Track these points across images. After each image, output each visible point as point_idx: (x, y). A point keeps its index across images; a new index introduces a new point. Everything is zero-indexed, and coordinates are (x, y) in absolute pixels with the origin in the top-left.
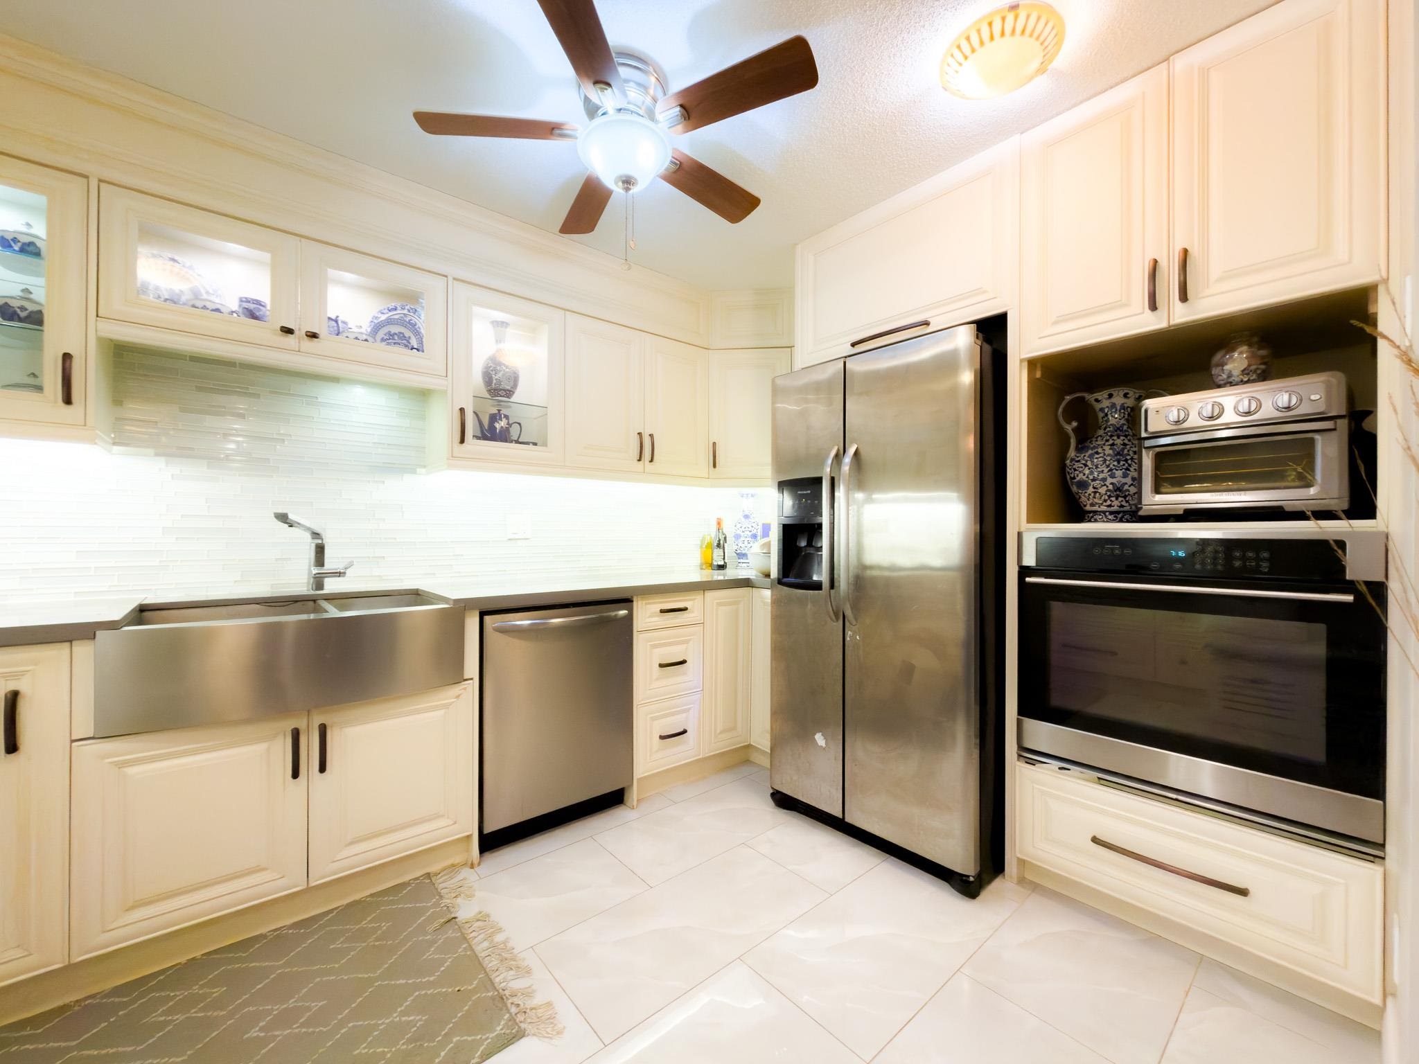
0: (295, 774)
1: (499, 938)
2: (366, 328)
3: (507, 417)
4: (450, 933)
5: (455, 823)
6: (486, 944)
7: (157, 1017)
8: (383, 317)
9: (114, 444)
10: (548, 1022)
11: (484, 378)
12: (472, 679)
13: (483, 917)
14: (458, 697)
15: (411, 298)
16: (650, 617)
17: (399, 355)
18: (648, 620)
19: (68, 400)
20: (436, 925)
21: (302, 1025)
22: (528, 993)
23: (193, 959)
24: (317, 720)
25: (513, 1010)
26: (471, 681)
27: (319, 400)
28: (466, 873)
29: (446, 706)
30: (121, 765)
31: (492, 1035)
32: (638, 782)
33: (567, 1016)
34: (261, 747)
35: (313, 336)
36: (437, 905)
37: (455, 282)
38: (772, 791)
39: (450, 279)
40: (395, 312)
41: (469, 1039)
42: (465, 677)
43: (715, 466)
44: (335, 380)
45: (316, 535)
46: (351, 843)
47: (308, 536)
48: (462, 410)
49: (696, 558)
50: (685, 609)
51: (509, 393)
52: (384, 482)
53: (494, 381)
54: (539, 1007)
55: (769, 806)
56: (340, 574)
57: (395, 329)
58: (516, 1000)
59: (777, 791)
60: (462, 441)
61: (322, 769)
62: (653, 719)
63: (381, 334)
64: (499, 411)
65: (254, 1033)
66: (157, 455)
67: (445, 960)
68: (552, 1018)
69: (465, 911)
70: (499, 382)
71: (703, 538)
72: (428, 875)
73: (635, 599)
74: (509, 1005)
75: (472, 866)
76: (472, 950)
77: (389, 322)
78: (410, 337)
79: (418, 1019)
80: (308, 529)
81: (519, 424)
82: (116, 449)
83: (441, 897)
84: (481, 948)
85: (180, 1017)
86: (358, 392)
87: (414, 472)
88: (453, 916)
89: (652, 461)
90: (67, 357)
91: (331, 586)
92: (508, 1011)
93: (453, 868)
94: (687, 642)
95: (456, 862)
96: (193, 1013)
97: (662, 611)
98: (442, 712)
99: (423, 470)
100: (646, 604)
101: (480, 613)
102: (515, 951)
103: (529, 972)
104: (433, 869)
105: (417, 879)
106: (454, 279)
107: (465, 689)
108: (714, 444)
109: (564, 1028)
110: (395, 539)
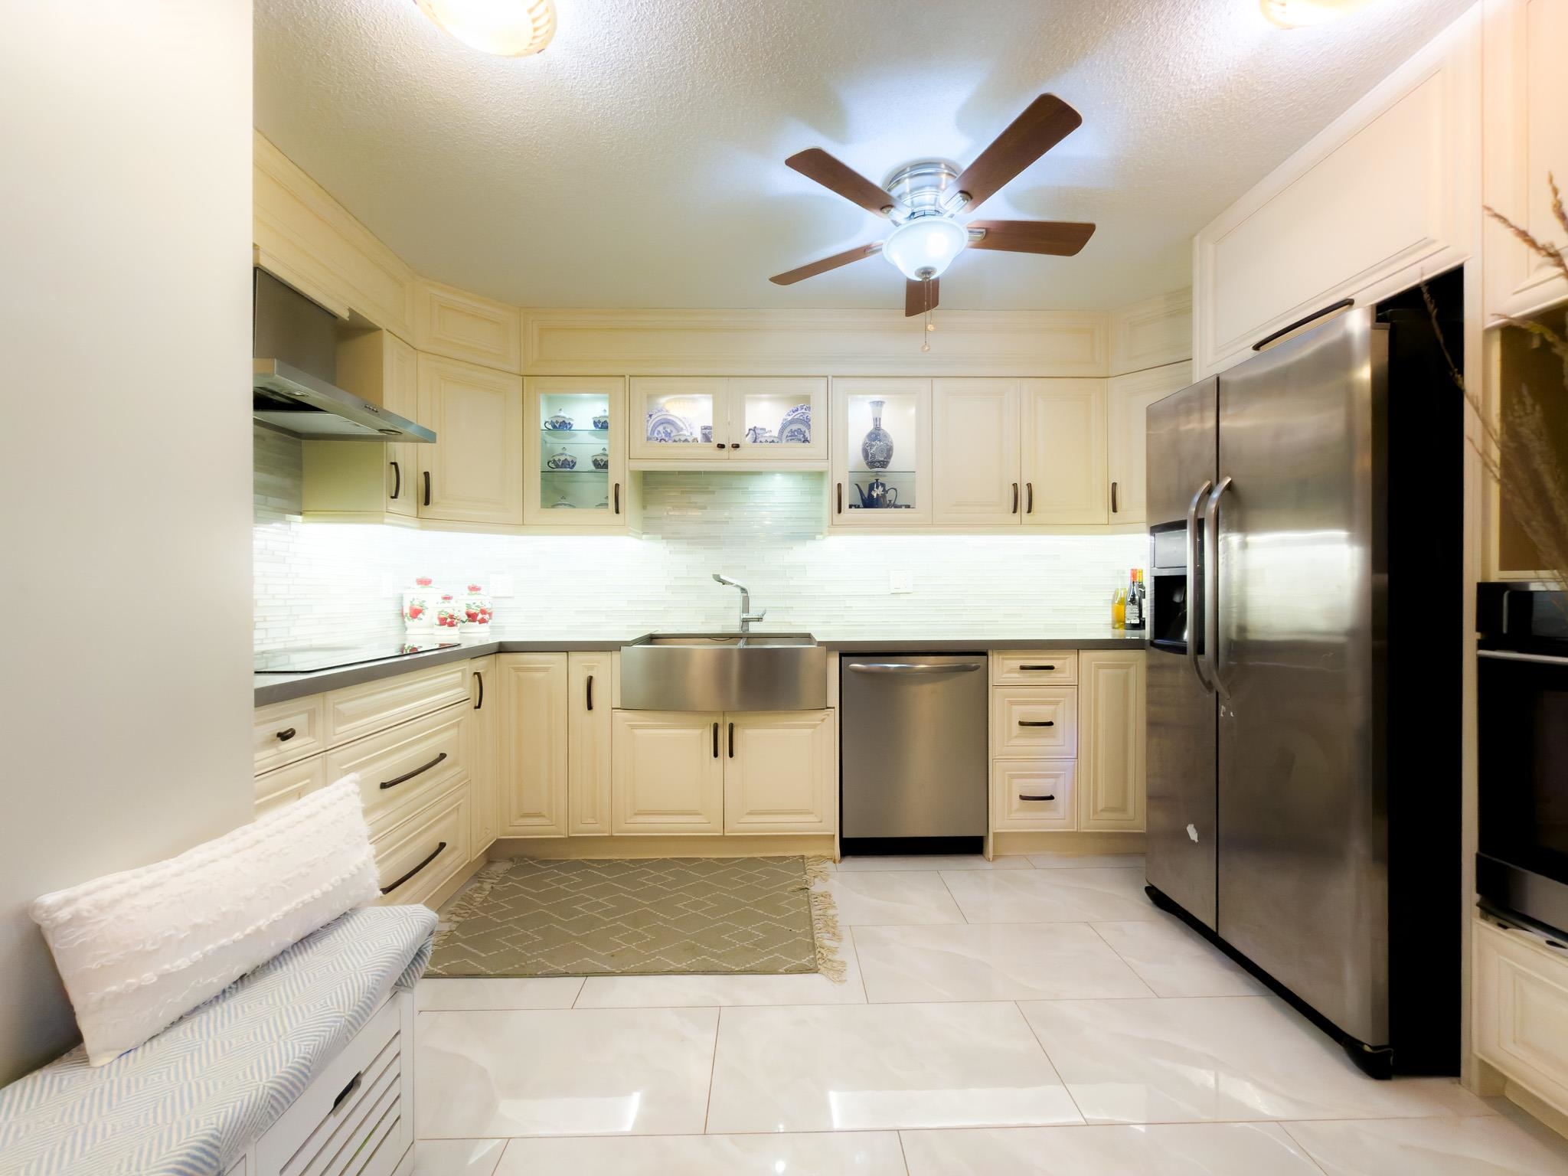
0: (716, 755)
1: (831, 912)
2: (775, 433)
3: (883, 485)
4: (801, 896)
5: (821, 822)
6: (821, 912)
7: (643, 880)
8: (790, 418)
9: (644, 533)
10: (838, 973)
11: (863, 452)
12: (834, 708)
13: (826, 895)
14: (823, 720)
15: (805, 400)
16: (1008, 672)
17: (798, 448)
18: (1005, 676)
19: (617, 512)
20: (793, 888)
21: (702, 912)
22: (832, 951)
23: (666, 859)
24: (729, 720)
25: (819, 956)
26: (833, 710)
27: (750, 490)
28: (830, 864)
29: (814, 726)
30: (633, 727)
31: (797, 962)
32: (994, 836)
33: (852, 974)
34: (698, 732)
35: (737, 446)
36: (801, 877)
37: (834, 379)
38: (1148, 885)
39: (830, 378)
40: (797, 413)
41: (784, 958)
42: (828, 706)
43: (1115, 510)
44: (759, 473)
45: (743, 590)
46: (750, 814)
47: (739, 590)
48: (839, 485)
49: (1107, 617)
50: (1051, 668)
51: (884, 464)
52: (792, 548)
53: (870, 455)
54: (836, 962)
55: (1144, 902)
56: (759, 619)
57: (795, 427)
58: (822, 951)
59: (1153, 886)
60: (840, 511)
61: (731, 755)
62: (1013, 777)
63: (786, 433)
64: (877, 480)
65: (679, 905)
66: (663, 538)
67: (789, 911)
68: (840, 972)
69: (817, 887)
70: (873, 456)
71: (1115, 592)
72: (803, 857)
73: (990, 653)
74: (817, 951)
75: (834, 862)
76: (810, 912)
77: (792, 422)
78: (805, 432)
79: (762, 936)
80: (737, 586)
81: (895, 489)
82: (644, 536)
83: (806, 874)
84: (815, 912)
85: (651, 884)
86: (778, 478)
87: (814, 539)
88: (808, 887)
89: (1029, 511)
90: (617, 485)
91: (754, 628)
92: (815, 955)
93: (821, 859)
94: (1057, 703)
95: (824, 855)
96: (658, 885)
97: (1023, 668)
98: (810, 731)
99: (821, 537)
100: (1003, 659)
101: (840, 654)
102: (838, 924)
103: (840, 939)
104: (806, 854)
105: (795, 857)
106: (833, 377)
107: (828, 715)
108: (1114, 485)
109: (846, 980)
110: (800, 593)
